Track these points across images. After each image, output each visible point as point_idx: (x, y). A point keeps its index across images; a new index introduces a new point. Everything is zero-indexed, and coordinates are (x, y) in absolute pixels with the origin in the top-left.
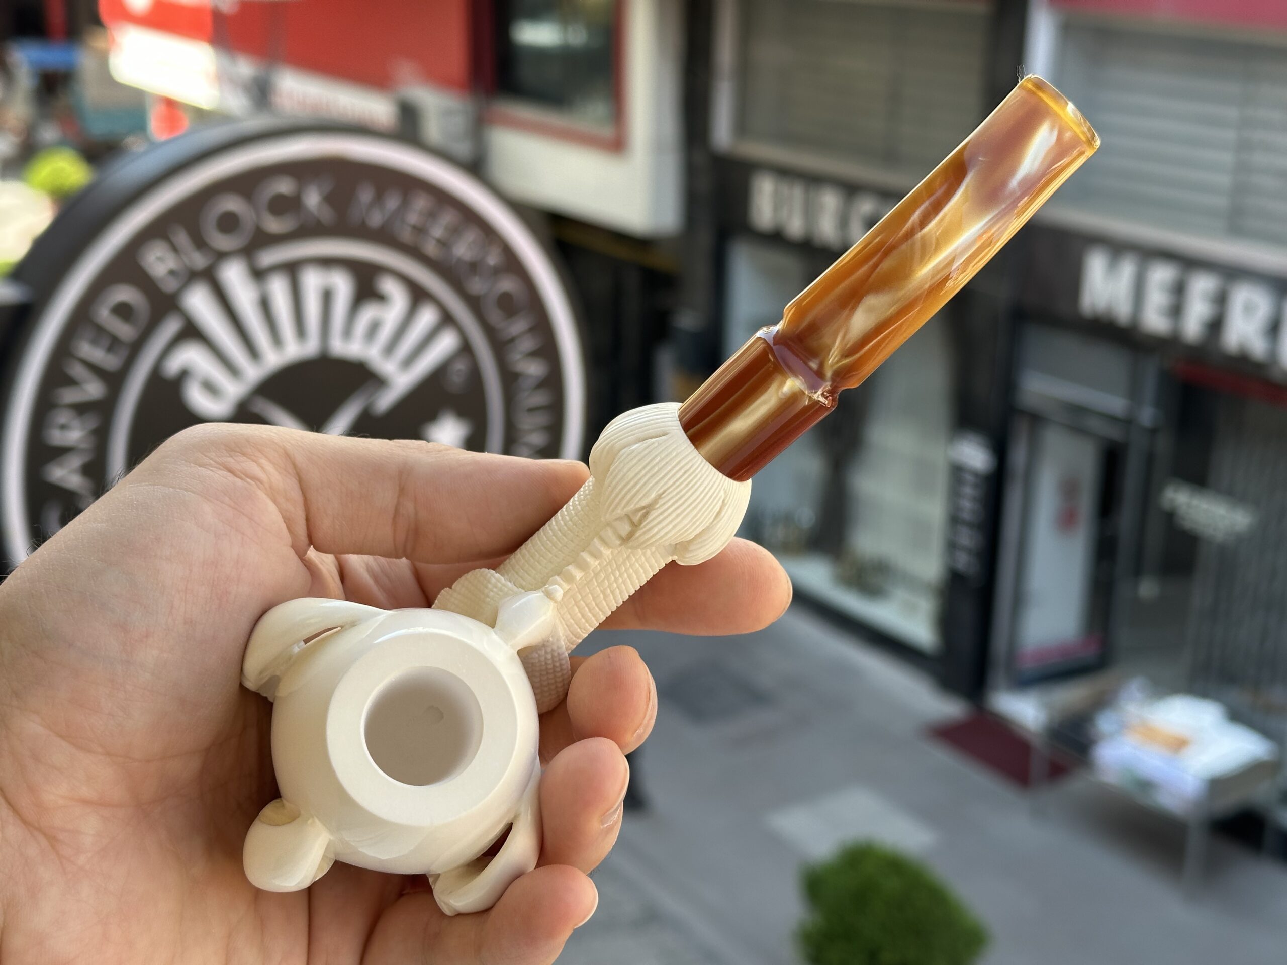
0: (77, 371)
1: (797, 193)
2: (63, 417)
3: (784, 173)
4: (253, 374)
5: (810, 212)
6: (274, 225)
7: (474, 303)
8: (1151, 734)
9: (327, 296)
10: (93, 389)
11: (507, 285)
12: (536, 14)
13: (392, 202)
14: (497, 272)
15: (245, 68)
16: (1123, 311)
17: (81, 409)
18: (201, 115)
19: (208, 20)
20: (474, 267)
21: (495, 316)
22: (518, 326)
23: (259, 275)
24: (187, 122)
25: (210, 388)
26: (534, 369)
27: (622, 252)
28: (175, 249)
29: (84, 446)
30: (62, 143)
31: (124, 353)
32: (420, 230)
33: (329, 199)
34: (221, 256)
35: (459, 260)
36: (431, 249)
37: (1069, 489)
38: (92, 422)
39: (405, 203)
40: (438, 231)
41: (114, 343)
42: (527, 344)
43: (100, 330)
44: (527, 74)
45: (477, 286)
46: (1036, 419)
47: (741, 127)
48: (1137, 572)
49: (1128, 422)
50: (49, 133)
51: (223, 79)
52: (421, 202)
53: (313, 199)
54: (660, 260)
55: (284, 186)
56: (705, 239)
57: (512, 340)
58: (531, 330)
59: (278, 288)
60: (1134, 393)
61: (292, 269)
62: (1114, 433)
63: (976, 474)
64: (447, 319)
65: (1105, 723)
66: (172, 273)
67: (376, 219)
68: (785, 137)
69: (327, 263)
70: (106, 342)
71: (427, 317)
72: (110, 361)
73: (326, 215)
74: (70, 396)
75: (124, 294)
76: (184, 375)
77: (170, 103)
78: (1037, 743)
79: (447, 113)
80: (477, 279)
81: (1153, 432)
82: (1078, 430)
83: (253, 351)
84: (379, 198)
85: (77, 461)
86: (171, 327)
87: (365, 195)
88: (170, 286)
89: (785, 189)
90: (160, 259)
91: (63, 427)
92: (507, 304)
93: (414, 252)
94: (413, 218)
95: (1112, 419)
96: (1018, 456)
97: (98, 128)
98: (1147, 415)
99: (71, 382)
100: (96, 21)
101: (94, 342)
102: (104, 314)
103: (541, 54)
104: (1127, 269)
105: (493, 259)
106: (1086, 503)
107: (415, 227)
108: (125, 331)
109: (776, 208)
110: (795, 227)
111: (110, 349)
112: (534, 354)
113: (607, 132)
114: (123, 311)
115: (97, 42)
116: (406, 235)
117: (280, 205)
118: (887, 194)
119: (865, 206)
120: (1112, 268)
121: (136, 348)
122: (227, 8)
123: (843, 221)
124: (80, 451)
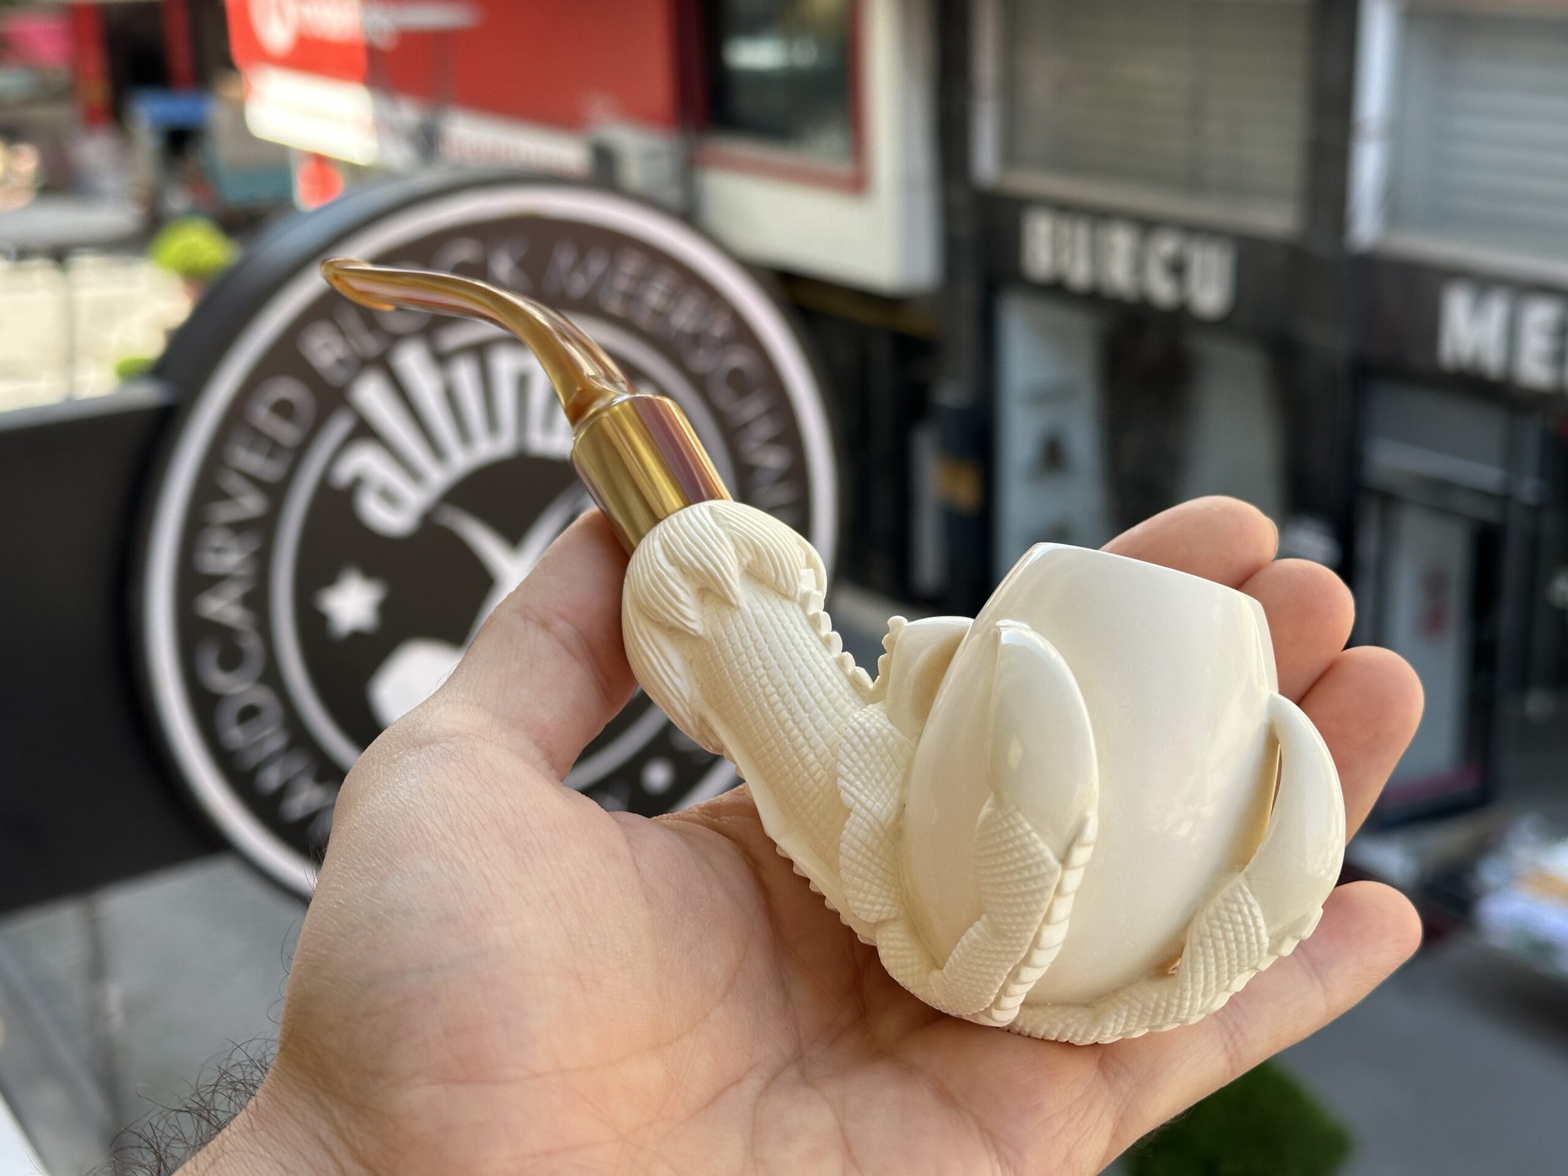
0: (232, 483)
1: (1081, 233)
2: (217, 538)
3: (1064, 209)
4: (439, 478)
5: (1097, 254)
7: (699, 383)
8: (1547, 884)
9: (523, 383)
10: (251, 504)
11: (738, 359)
12: (753, 30)
13: (597, 265)
14: (725, 343)
15: (408, 113)
16: (1492, 359)
17: (239, 528)
18: (356, 172)
19: (362, 59)
20: (697, 339)
21: (724, 397)
22: (752, 409)
23: (441, 359)
24: (341, 184)
25: (389, 497)
26: (773, 460)
27: (868, 315)
28: (342, 332)
29: (241, 572)
30: (195, 212)
31: (285, 460)
32: (631, 298)
33: (522, 265)
34: (396, 339)
35: (680, 334)
36: (645, 320)
37: (1434, 584)
38: (252, 543)
39: (612, 266)
40: (653, 299)
41: (274, 448)
42: (764, 429)
43: (257, 434)
44: (745, 102)
45: (701, 361)
46: (1389, 499)
47: (1010, 154)
48: (1523, 684)
49: (1504, 498)
50: (177, 201)
51: (381, 127)
52: (631, 265)
53: (502, 266)
54: (915, 323)
55: (465, 251)
56: (968, 294)
57: (746, 425)
58: (770, 412)
59: (465, 374)
60: (1510, 460)
61: (480, 351)
62: (1488, 513)
65: (1490, 873)
66: (340, 362)
67: (579, 285)
70: (264, 447)
72: (271, 470)
73: (519, 285)
74: (224, 513)
75: (286, 389)
76: (357, 483)
77: (320, 160)
79: (651, 154)
80: (701, 352)
81: (1537, 510)
82: (1443, 511)
83: (437, 450)
84: (581, 260)
85: (235, 591)
86: (340, 427)
87: (564, 258)
88: (337, 376)
89: (1066, 229)
90: (326, 346)
91: (218, 550)
92: (738, 382)
93: (625, 324)
94: (622, 284)
95: (1485, 495)
96: (1368, 545)
97: (236, 193)
98: (1529, 489)
99: (224, 496)
100: (228, 64)
101: (251, 447)
102: (262, 415)
103: (761, 79)
104: (1497, 310)
105: (720, 328)
106: (1456, 601)
107: (624, 295)
108: (287, 433)
109: (1056, 252)
110: (1079, 274)
111: (270, 456)
112: (774, 441)
113: (844, 168)
114: (283, 409)
115: (229, 91)
116: (614, 306)
118: (1192, 230)
119: (1166, 245)
120: (1477, 307)
121: (299, 453)
122: (383, 42)
123: (1139, 265)
124: (239, 579)
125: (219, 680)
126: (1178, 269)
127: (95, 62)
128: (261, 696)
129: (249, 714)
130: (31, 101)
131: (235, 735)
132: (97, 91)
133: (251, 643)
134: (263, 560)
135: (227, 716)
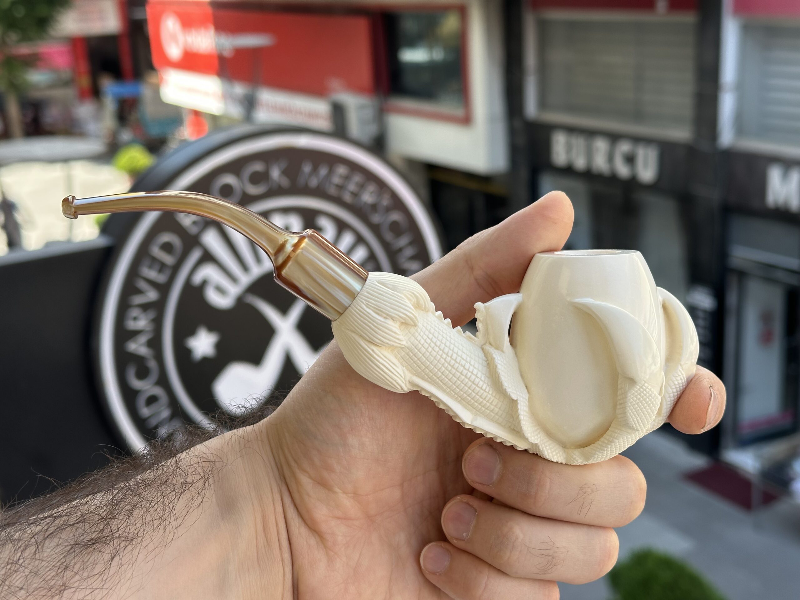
0: (142, 285)
2: (135, 312)
3: (571, 130)
4: (245, 280)
6: (253, 190)
7: (375, 229)
10: (152, 295)
11: (396, 216)
12: (412, 43)
13: (323, 171)
14: (388, 210)
15: (239, 89)
17: (145, 307)
18: (215, 119)
19: (216, 63)
20: (374, 207)
21: (388, 236)
22: (403, 241)
24: (207, 127)
25: (220, 290)
26: (414, 267)
27: (473, 185)
29: (148, 329)
30: (134, 142)
31: (168, 272)
32: (341, 187)
33: (285, 172)
35: (365, 204)
36: (347, 198)
37: (766, 319)
38: (152, 314)
39: (331, 171)
40: (352, 187)
41: (162, 267)
42: (409, 252)
43: (154, 260)
44: (409, 80)
45: (376, 218)
46: (742, 275)
47: (543, 104)
50: (126, 135)
51: (226, 97)
52: (342, 170)
53: (275, 173)
54: (496, 189)
55: (258, 167)
56: (524, 174)
57: (400, 250)
58: (411, 243)
62: (790, 280)
63: (705, 311)
64: (360, 240)
65: (799, 466)
66: (195, 223)
67: (314, 182)
68: (571, 109)
69: (286, 211)
70: (157, 266)
71: (347, 239)
72: (161, 278)
73: (285, 182)
74: (138, 300)
75: (166, 237)
76: (204, 283)
77: (197, 113)
78: (755, 480)
79: (361, 107)
80: (376, 215)
82: (770, 280)
83: (245, 267)
84: (315, 169)
85: (143, 339)
86: (196, 255)
87: (307, 168)
88: (194, 230)
90: (187, 217)
91: (135, 319)
92: (395, 228)
93: (338, 201)
94: (336, 180)
95: (791, 272)
96: (732, 299)
97: (155, 131)
99: (139, 292)
100: (151, 67)
101: (150, 267)
102: (156, 251)
103: (417, 67)
105: (386, 201)
106: (778, 327)
107: (337, 186)
108: (169, 260)
110: (580, 163)
111: (160, 271)
112: (413, 258)
113: (459, 112)
114: (167, 248)
115: (152, 79)
116: (332, 191)
117: (256, 179)
118: (637, 140)
119: (624, 147)
120: (785, 176)
121: (176, 269)
122: (227, 54)
123: (611, 158)
124: (147, 332)
125: (136, 384)
126: (630, 159)
127: (84, 66)
128: (158, 391)
129: (152, 400)
130: (52, 86)
131: (145, 411)
132: (85, 81)
133: (152, 364)
134: (158, 323)
135: (141, 401)
